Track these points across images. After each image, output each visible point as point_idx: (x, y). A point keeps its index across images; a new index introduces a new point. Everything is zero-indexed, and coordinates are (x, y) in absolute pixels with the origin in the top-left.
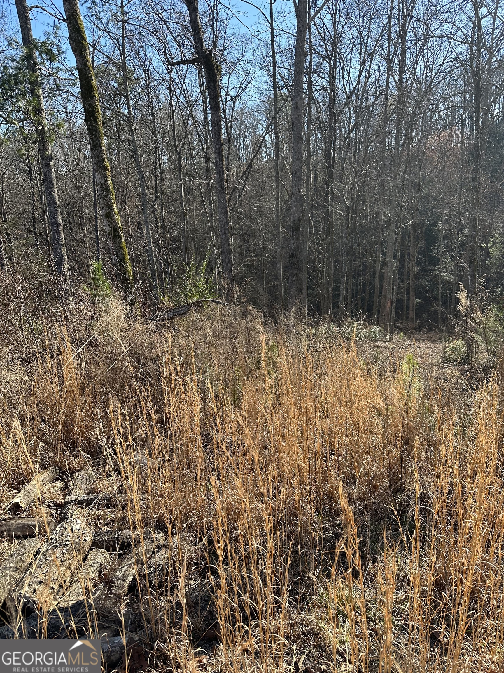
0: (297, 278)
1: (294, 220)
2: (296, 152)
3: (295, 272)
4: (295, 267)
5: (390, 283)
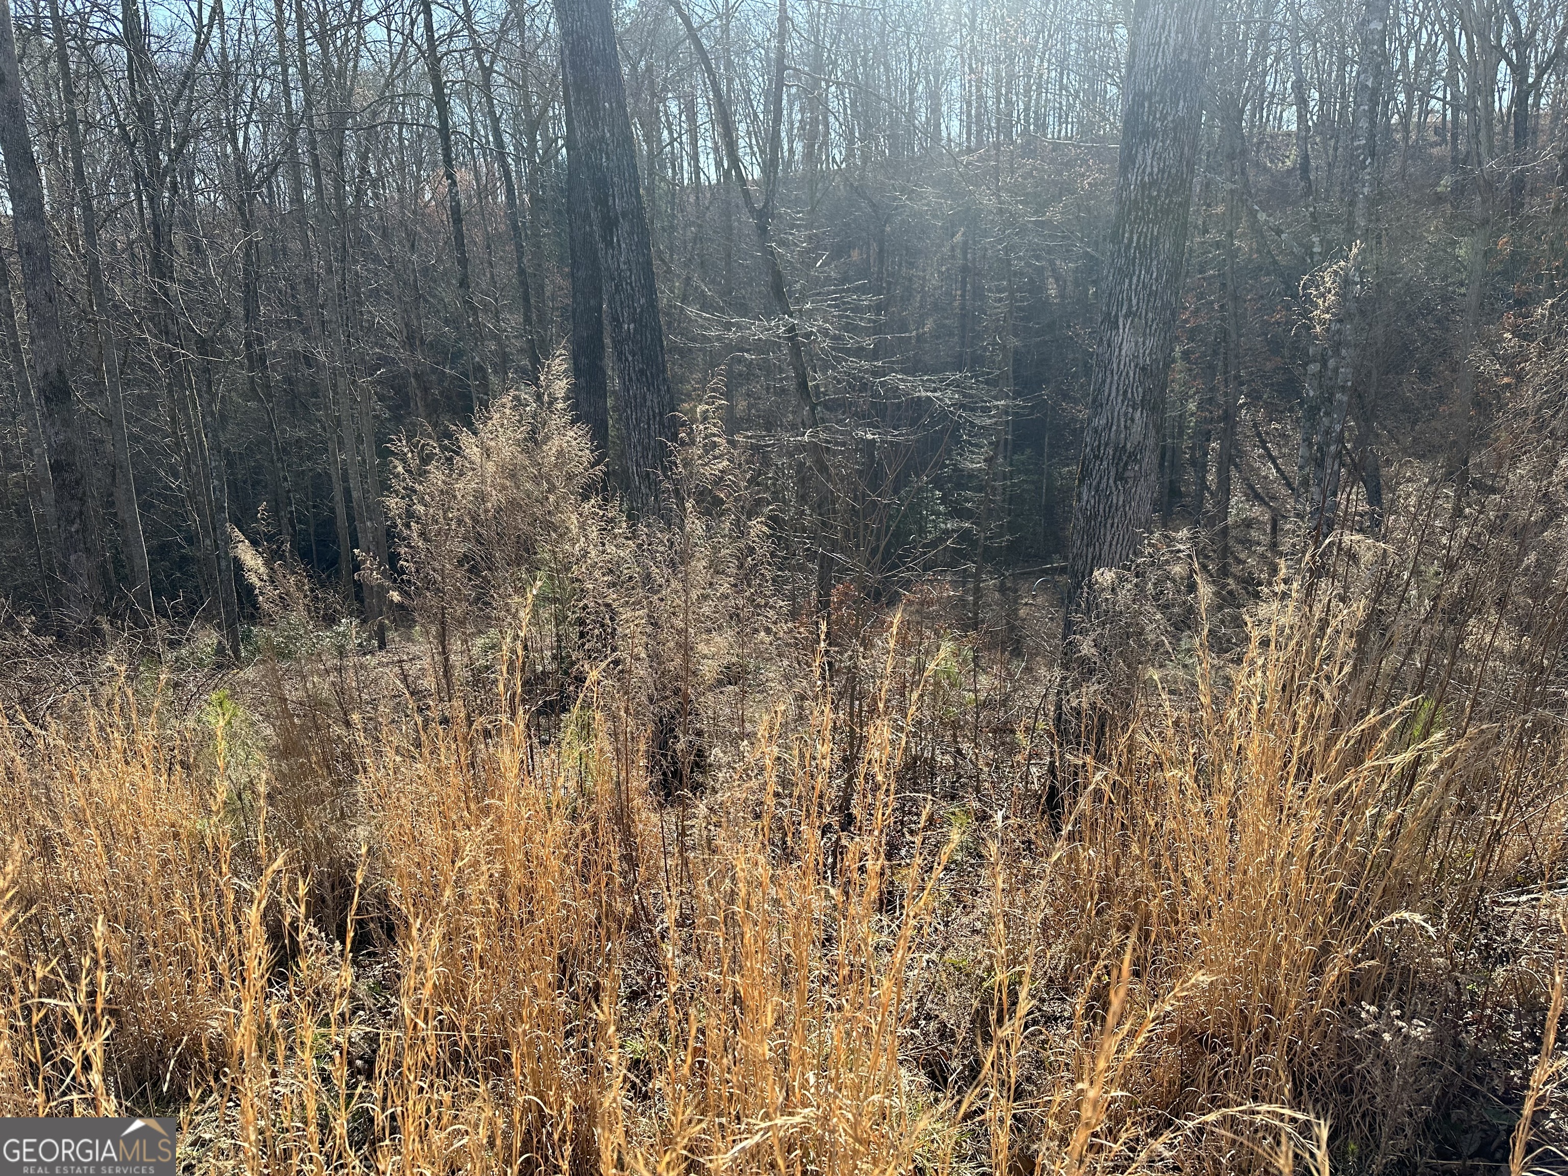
5: (361, 514)
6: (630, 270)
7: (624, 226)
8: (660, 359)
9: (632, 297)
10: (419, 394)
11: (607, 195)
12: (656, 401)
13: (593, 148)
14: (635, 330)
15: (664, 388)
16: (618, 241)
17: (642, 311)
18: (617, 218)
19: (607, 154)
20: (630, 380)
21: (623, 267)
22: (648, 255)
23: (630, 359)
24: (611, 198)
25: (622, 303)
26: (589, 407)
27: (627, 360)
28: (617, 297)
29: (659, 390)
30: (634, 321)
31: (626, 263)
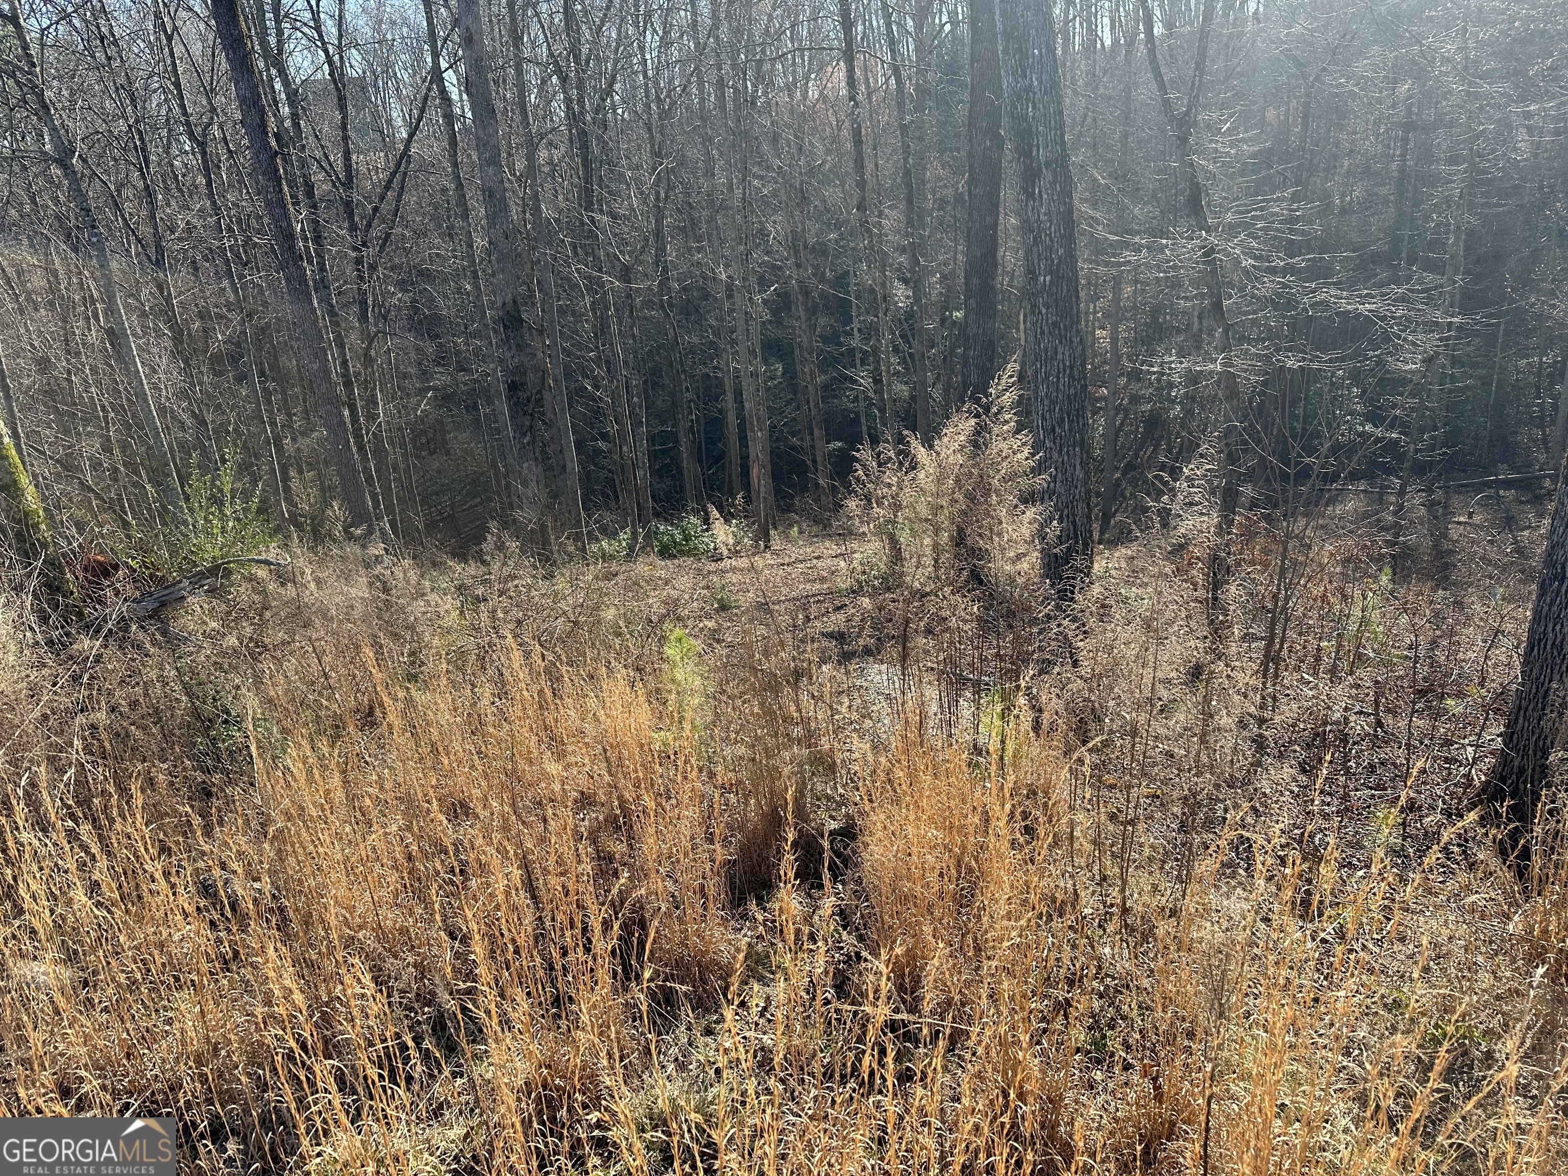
0: (533, 437)
1: (504, 304)
2: (484, 145)
3: (527, 423)
4: (525, 413)
5: (752, 424)
6: (1050, 221)
7: (1047, 175)
8: (1075, 310)
9: (1050, 249)
10: (800, 298)
11: (1031, 146)
12: (1067, 354)
13: (1020, 98)
14: (1051, 282)
15: (1076, 340)
16: (1040, 192)
17: (1059, 263)
18: (1040, 169)
19: (1034, 104)
20: (1042, 333)
21: (1042, 218)
22: (1070, 203)
23: (1044, 311)
24: (1035, 149)
25: (1039, 255)
26: (978, 328)
27: (1040, 312)
28: (1035, 249)
29: (1072, 342)
30: (1051, 273)
31: (1048, 213)
